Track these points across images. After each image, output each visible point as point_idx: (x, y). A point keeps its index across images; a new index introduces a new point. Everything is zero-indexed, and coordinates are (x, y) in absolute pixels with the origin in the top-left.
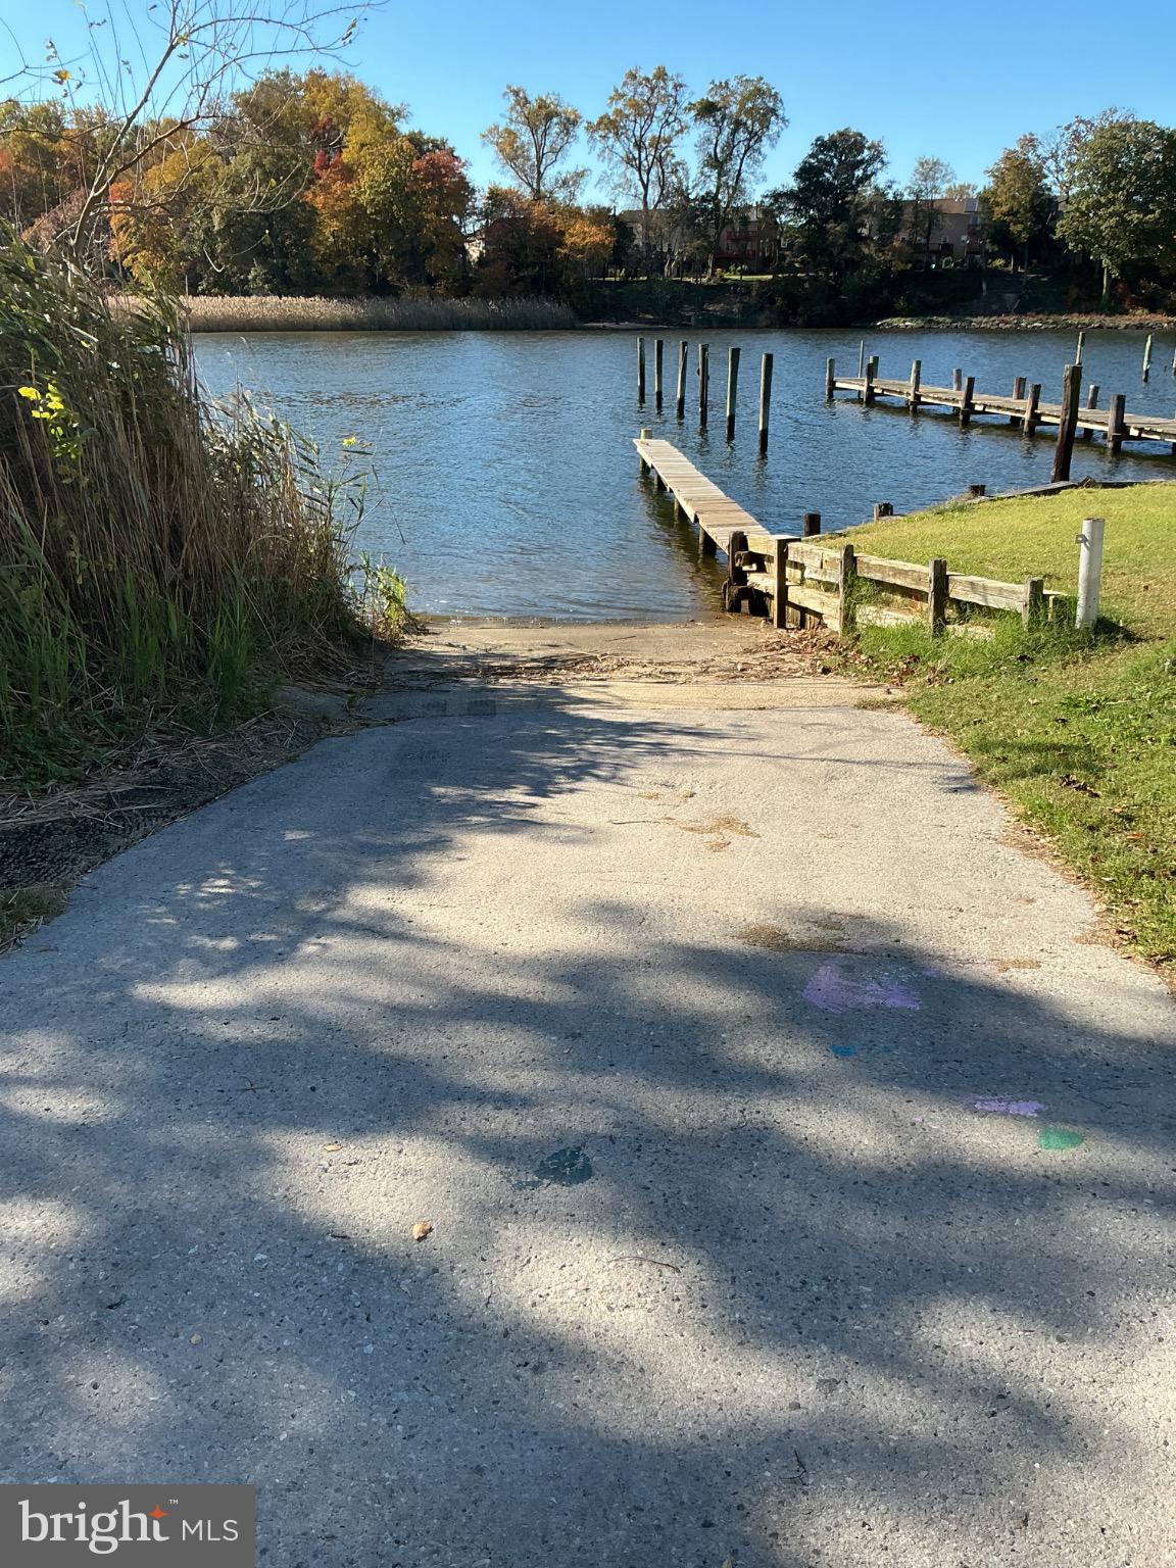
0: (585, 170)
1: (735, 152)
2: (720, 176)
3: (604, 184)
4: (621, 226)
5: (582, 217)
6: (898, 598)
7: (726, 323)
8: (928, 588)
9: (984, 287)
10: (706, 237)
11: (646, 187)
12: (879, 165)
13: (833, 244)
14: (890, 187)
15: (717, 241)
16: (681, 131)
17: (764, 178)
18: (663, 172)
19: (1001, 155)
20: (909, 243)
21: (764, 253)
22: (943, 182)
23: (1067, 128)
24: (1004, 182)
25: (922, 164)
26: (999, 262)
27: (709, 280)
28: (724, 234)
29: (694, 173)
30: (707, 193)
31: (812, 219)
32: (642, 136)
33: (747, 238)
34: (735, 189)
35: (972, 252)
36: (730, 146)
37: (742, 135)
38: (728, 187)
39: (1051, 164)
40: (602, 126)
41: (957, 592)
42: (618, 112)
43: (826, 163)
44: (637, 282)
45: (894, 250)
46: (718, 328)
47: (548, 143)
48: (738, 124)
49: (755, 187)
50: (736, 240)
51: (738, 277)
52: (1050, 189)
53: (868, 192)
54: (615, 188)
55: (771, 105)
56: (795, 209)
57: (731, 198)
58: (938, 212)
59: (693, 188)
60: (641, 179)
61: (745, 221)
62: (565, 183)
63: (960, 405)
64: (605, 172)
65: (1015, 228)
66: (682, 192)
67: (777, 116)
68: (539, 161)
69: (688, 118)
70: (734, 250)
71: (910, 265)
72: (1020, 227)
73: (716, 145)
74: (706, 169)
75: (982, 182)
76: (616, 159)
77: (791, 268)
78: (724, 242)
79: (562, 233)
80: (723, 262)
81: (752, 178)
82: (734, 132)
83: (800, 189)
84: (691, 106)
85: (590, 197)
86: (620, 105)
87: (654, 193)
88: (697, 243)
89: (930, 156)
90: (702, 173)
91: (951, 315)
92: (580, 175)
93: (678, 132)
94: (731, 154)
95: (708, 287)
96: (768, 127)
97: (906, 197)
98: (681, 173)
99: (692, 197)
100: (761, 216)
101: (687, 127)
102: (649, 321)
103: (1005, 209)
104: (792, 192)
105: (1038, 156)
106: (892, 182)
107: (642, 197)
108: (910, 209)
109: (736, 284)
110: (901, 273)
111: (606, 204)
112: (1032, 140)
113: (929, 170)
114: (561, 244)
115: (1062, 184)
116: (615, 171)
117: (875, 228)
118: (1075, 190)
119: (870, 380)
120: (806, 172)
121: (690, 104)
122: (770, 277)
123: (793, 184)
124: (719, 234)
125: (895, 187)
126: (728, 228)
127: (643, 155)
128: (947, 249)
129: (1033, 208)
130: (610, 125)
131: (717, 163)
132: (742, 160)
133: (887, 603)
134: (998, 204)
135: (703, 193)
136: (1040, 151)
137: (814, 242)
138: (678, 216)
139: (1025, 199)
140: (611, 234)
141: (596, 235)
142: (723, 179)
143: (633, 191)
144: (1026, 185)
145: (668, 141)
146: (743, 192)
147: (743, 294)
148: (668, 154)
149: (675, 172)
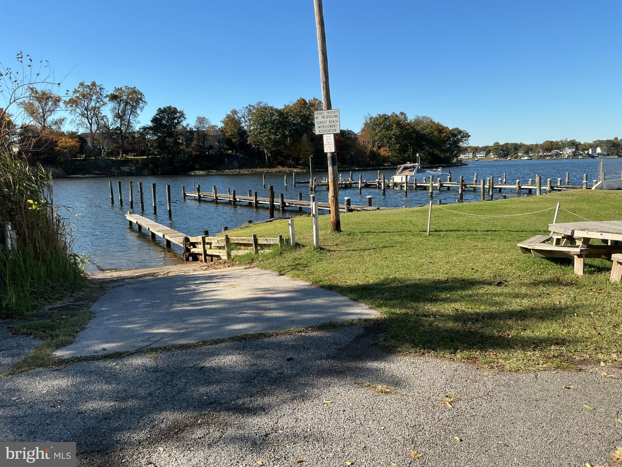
0: (64, 118)
1: (126, 113)
2: (121, 121)
3: (72, 123)
4: (82, 139)
5: (65, 136)
6: (242, 247)
7: (130, 174)
8: (252, 242)
9: (226, 160)
10: (118, 143)
11: (91, 125)
12: (183, 119)
13: (169, 146)
14: (188, 126)
15: (123, 144)
16: (104, 105)
17: (139, 122)
18: (98, 119)
19: (226, 116)
20: (197, 145)
21: (142, 149)
22: (207, 125)
23: (247, 108)
24: (228, 125)
25: (198, 118)
26: (230, 152)
27: (121, 158)
28: (125, 142)
29: (111, 120)
30: (117, 127)
31: (159, 137)
32: (88, 106)
33: (135, 143)
34: (128, 126)
35: (220, 148)
36: (124, 111)
37: (129, 107)
38: (125, 125)
39: (242, 119)
40: (71, 102)
41: (260, 242)
42: (77, 97)
43: (163, 117)
44: (91, 159)
45: (192, 147)
46: (127, 176)
47: (47, 108)
48: (127, 103)
49: (136, 125)
50: (130, 144)
51: (133, 157)
52: (243, 127)
53: (180, 127)
54: (78, 125)
55: (139, 97)
56: (153, 133)
57: (127, 129)
58: (206, 135)
59: (111, 125)
60: (89, 122)
61: (134, 137)
62: (56, 123)
63: (232, 199)
64: (73, 119)
65: (234, 140)
66: (106, 126)
67: (142, 101)
68: (44, 115)
69: (106, 100)
70: (130, 147)
71: (198, 153)
72: (235, 140)
73: (119, 110)
74: (115, 119)
75: (220, 125)
76: (77, 114)
77: (153, 154)
78: (125, 145)
79: (57, 142)
80: (126, 152)
81: (134, 122)
82: (126, 105)
83: (154, 126)
84: (107, 96)
85: (66, 128)
86: (78, 95)
87: (94, 127)
88: (115, 145)
89: (201, 116)
90: (114, 120)
91: (216, 169)
92: (63, 120)
93: (102, 105)
94: (125, 113)
95: (120, 161)
96: (139, 104)
97: (194, 129)
98: (105, 120)
99: (110, 128)
100: (139, 135)
101: (106, 103)
102: (97, 174)
103: (229, 134)
104: (151, 127)
105: (238, 117)
106: (189, 125)
107: (89, 128)
108: (196, 133)
109: (132, 160)
110: (196, 155)
111: (74, 130)
112: (235, 112)
113: (201, 120)
114: (56, 146)
115: (247, 126)
116: (77, 118)
117: (184, 140)
118: (252, 128)
119: (199, 193)
120: (154, 120)
121: (107, 95)
122: (146, 157)
123: (150, 124)
124: (123, 142)
125: (190, 126)
126: (127, 140)
127: (89, 113)
128: (211, 147)
129: (239, 134)
130: (73, 102)
131: (120, 116)
132: (130, 116)
133: (240, 249)
134: (227, 132)
135: (115, 127)
136: (238, 115)
137: (161, 144)
138: (105, 135)
139: (236, 131)
140: (77, 142)
141: (71, 142)
142: (123, 122)
143: (85, 126)
144: (235, 126)
145: (99, 108)
146: (131, 127)
147: (135, 164)
148: (99, 113)
149: (103, 119)
